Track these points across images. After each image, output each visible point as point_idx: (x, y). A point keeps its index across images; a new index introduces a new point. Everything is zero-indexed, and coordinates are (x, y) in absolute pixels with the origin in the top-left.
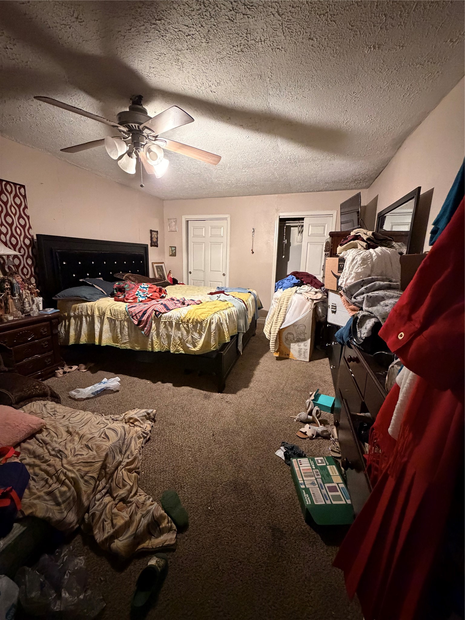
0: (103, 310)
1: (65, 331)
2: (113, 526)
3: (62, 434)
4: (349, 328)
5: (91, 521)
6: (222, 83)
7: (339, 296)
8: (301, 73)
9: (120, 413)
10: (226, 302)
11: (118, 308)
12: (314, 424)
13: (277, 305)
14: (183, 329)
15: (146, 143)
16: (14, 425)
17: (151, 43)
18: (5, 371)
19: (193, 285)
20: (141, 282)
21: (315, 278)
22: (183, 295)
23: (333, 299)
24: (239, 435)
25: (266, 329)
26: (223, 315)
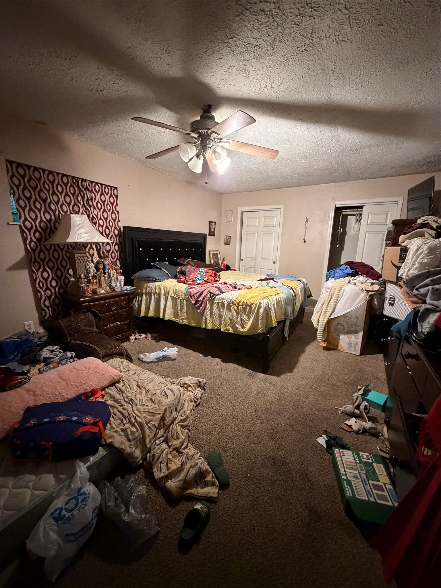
0: (168, 289)
1: (138, 304)
2: (168, 469)
3: (133, 387)
4: (408, 321)
5: (152, 460)
6: (284, 83)
7: (399, 288)
8: (367, 60)
9: (177, 377)
10: (275, 289)
11: (179, 288)
12: (362, 419)
13: (328, 294)
14: (233, 311)
15: (213, 146)
16: (101, 373)
17: (223, 59)
18: (96, 332)
19: (244, 271)
20: (198, 267)
21: (372, 268)
22: (235, 280)
23: (391, 290)
24: (280, 416)
25: (314, 318)
26: (271, 300)
